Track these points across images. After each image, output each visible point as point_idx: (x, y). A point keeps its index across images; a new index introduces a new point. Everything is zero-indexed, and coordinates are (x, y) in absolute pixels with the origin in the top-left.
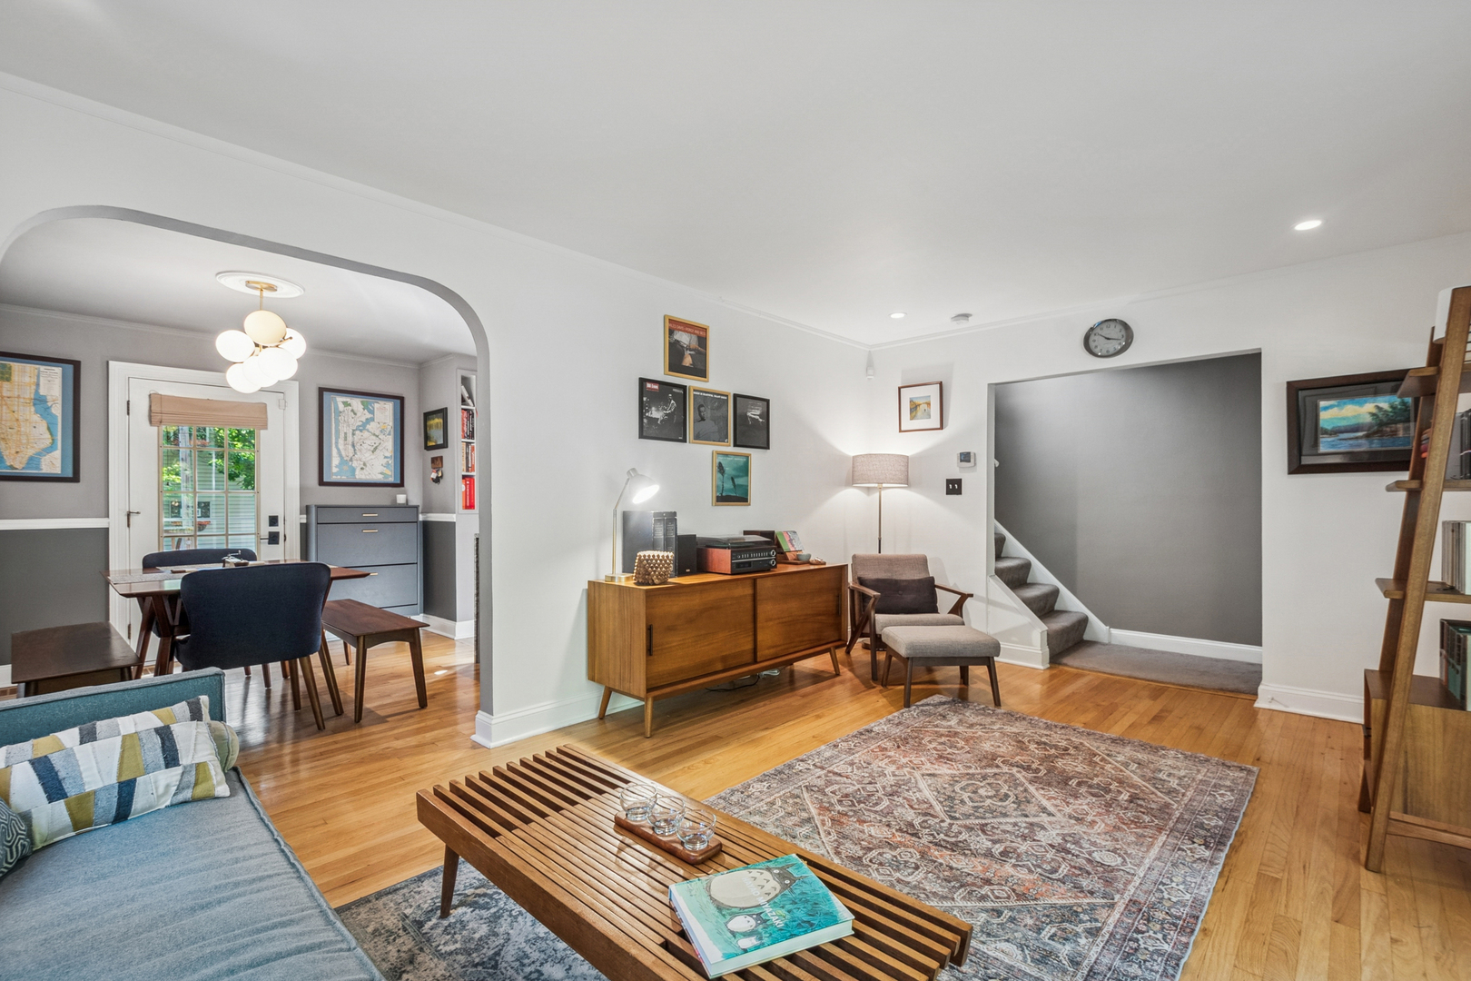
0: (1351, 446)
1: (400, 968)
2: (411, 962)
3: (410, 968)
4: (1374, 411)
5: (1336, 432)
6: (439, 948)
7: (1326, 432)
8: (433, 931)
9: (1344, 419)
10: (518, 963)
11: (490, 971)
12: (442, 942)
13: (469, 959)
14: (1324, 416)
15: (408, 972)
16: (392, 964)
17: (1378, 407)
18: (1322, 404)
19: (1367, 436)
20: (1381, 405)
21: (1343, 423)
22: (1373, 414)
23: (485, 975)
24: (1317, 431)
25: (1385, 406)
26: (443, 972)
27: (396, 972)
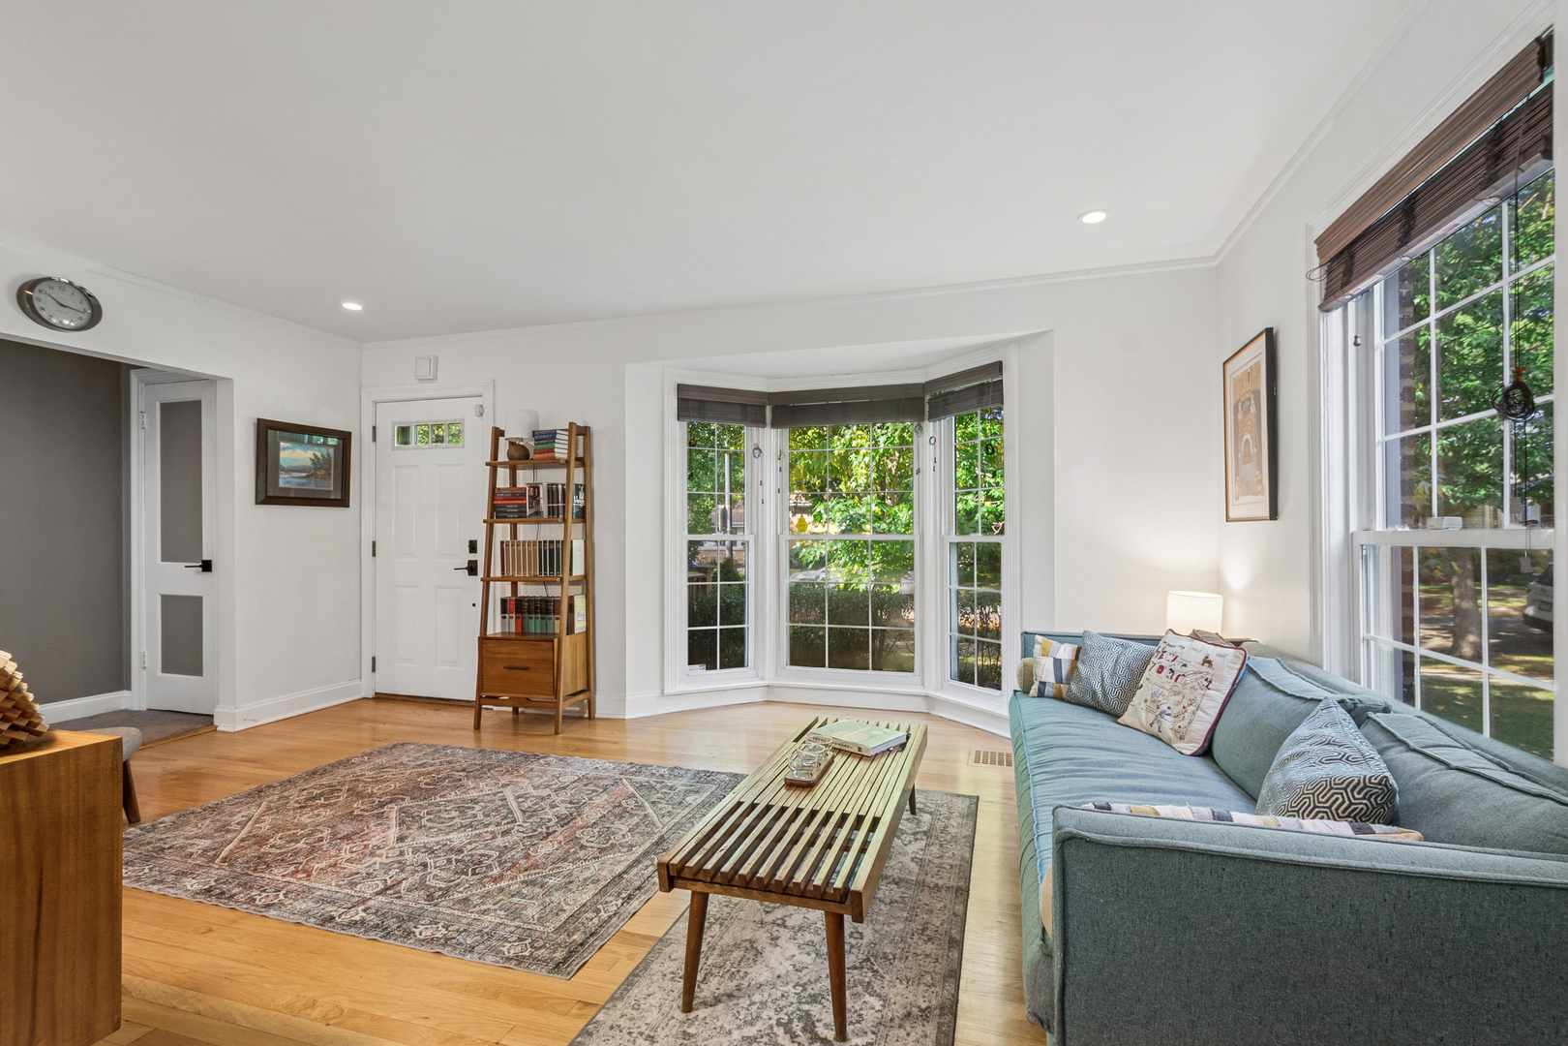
0: (299, 484)
1: (922, 1016)
2: (909, 1015)
3: (915, 1010)
4: (313, 457)
5: (290, 470)
6: (880, 1008)
7: (283, 470)
8: (867, 1030)
9: (295, 460)
10: (853, 950)
11: (873, 960)
12: (873, 1011)
13: (873, 979)
14: (283, 455)
15: (919, 1007)
16: (923, 1025)
17: (315, 455)
18: (282, 444)
19: (307, 477)
20: (317, 453)
21: (295, 464)
22: (312, 460)
23: (879, 960)
24: (277, 467)
25: (319, 454)
26: (899, 985)
27: (926, 1015)
